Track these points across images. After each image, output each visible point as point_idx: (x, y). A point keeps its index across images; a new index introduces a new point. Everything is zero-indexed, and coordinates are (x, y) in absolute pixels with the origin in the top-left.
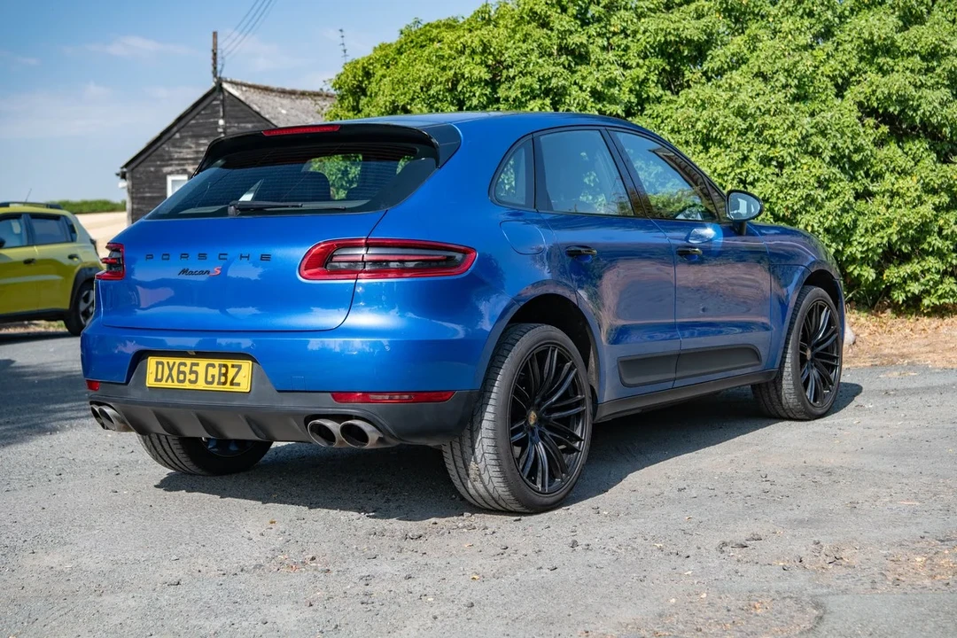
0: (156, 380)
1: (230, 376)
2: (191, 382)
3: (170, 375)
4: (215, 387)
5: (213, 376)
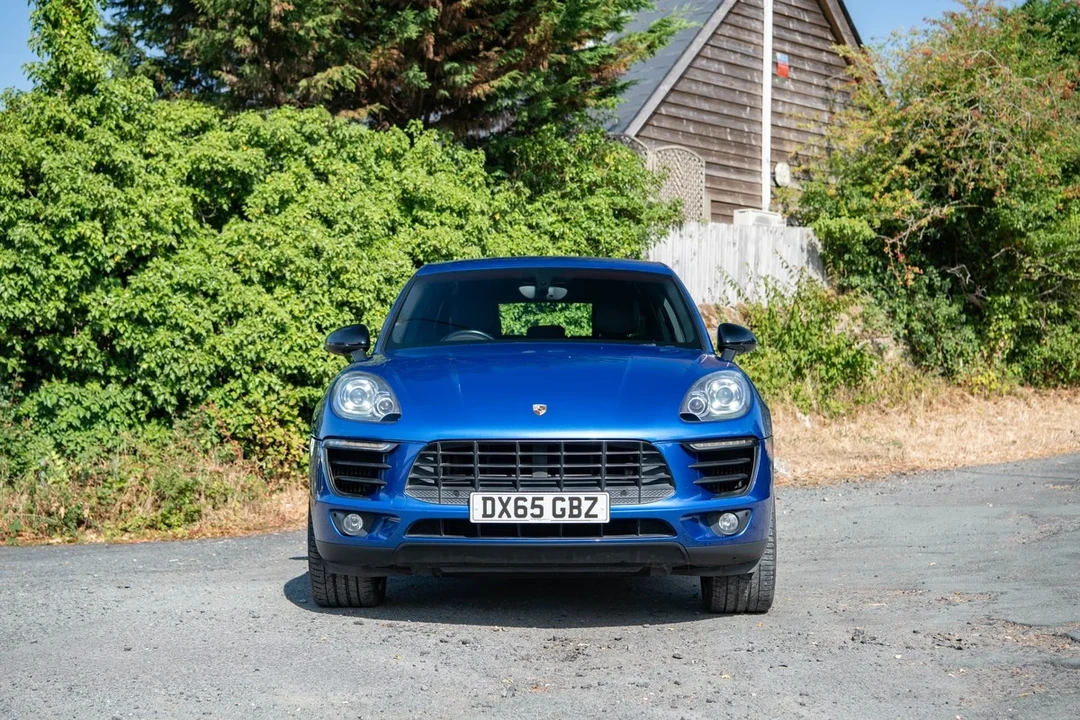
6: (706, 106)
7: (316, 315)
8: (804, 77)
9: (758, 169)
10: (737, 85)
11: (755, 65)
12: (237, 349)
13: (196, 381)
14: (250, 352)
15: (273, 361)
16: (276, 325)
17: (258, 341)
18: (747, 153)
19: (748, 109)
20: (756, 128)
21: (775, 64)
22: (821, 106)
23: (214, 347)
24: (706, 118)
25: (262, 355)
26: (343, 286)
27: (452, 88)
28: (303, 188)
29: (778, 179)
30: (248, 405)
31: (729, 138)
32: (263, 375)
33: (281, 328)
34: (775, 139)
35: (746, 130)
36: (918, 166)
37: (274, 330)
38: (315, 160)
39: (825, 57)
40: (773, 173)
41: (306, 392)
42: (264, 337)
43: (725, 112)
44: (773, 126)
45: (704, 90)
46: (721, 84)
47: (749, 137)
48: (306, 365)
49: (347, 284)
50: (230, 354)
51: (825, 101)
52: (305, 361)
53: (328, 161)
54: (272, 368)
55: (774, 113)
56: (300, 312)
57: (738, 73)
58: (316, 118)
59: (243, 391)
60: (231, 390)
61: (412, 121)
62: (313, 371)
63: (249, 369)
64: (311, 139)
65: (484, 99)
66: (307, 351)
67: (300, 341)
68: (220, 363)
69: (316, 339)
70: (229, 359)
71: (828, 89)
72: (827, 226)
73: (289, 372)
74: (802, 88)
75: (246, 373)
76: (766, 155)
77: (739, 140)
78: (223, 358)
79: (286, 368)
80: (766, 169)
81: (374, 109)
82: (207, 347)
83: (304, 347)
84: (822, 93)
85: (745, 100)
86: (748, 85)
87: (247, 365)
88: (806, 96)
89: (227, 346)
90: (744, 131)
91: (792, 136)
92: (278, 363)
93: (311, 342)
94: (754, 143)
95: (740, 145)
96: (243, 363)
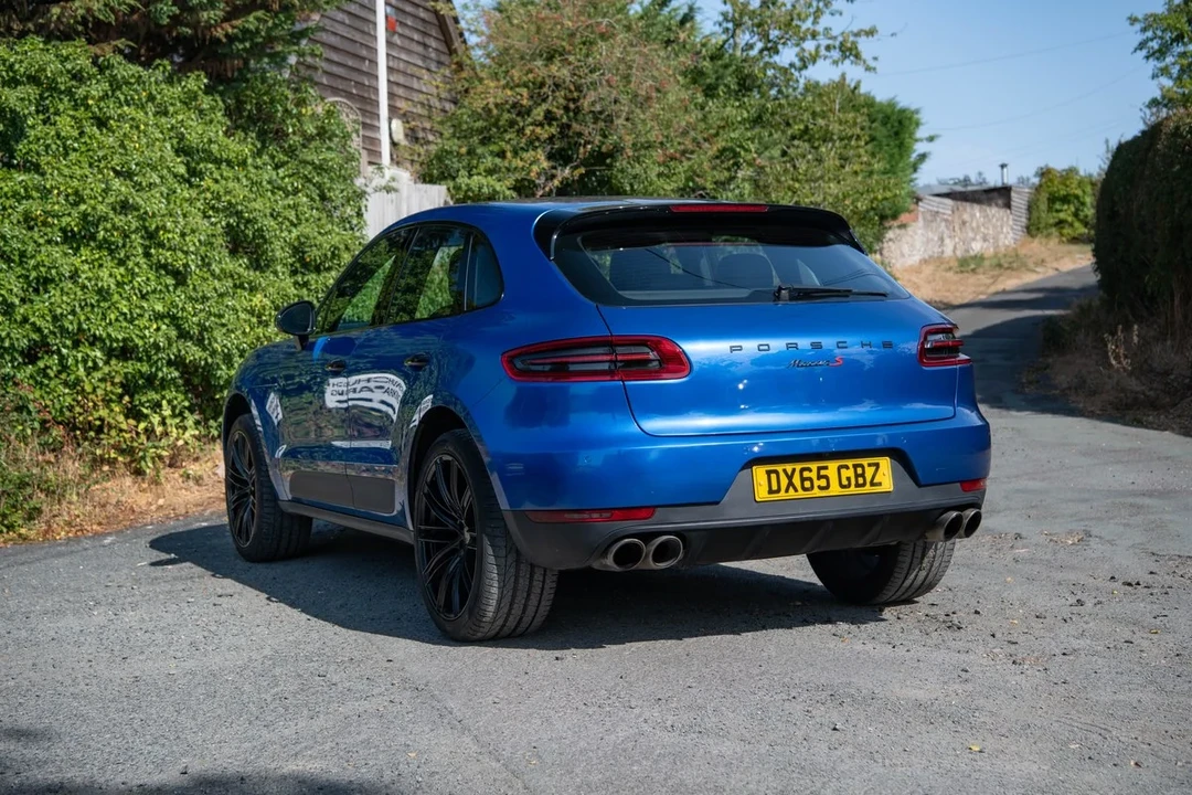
0: (771, 491)
1: (868, 477)
2: (820, 488)
3: (791, 484)
4: (853, 490)
5: (848, 479)
6: (335, 57)
7: (139, 279)
8: (407, 32)
9: (377, 124)
10: (358, 37)
11: (370, 17)
12: (55, 318)
13: (8, 358)
14: (71, 323)
15: (97, 333)
16: (100, 291)
17: (78, 310)
18: (368, 108)
19: (367, 62)
20: (374, 83)
21: (387, 17)
22: (420, 63)
23: (25, 320)
24: (335, 69)
25: (85, 326)
26: (161, 245)
27: (195, 26)
28: (82, 134)
29: (394, 136)
30: (66, 384)
31: (354, 91)
32: (85, 349)
33: (103, 294)
34: (391, 95)
35: (367, 83)
36: (547, 127)
37: (96, 298)
38: (90, 102)
39: (422, 14)
40: (390, 129)
41: (130, 367)
42: (86, 305)
43: (350, 63)
44: (389, 81)
45: (333, 40)
46: (345, 34)
47: (369, 91)
48: (134, 336)
49: (167, 245)
50: (46, 326)
51: (425, 58)
52: (133, 333)
53: (102, 104)
54: (94, 340)
55: (390, 69)
56: (122, 276)
57: (358, 24)
58: (79, 54)
59: (60, 368)
60: (47, 367)
61: (158, 61)
62: (140, 343)
63: (68, 343)
64: (77, 76)
65: (224, 40)
66: (131, 321)
67: (125, 310)
68: (35, 336)
69: (142, 308)
70: (46, 331)
71: (425, 46)
72: (467, 185)
73: (115, 345)
74: (407, 44)
75: (65, 346)
76: (384, 110)
77: (361, 93)
78: (38, 330)
79: (111, 342)
80: (384, 124)
81: (120, 45)
82: (19, 318)
83: (129, 316)
84: (420, 49)
85: (364, 53)
86: (366, 37)
87: (66, 338)
88: (409, 52)
89: (43, 317)
90: (364, 85)
91: (400, 91)
92: (104, 335)
93: (138, 311)
94: (373, 97)
95: (362, 99)
96: (62, 337)
